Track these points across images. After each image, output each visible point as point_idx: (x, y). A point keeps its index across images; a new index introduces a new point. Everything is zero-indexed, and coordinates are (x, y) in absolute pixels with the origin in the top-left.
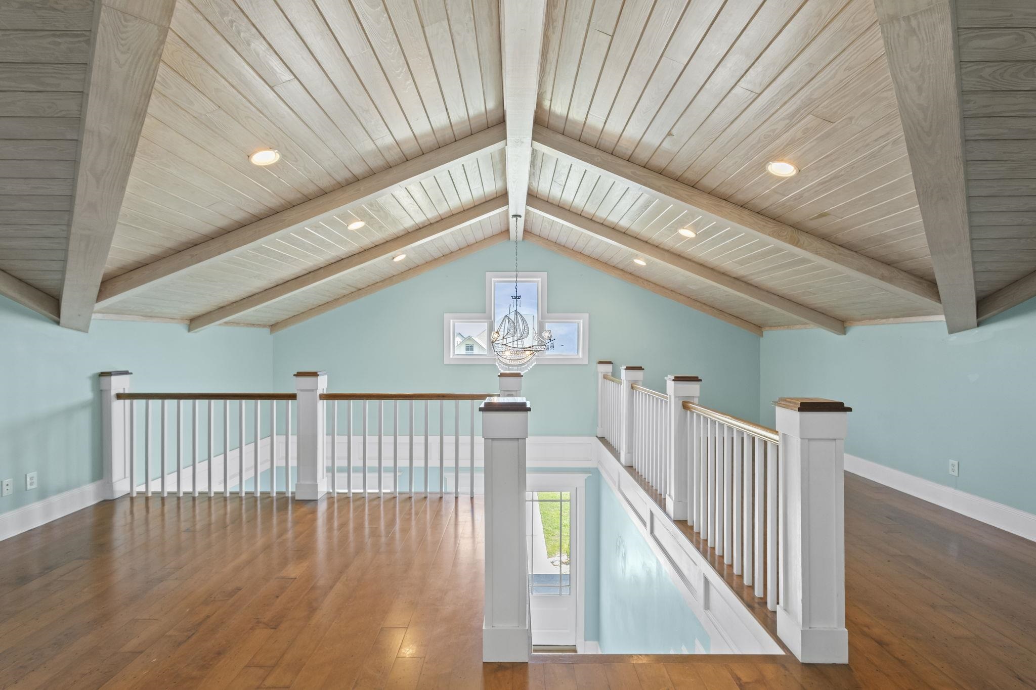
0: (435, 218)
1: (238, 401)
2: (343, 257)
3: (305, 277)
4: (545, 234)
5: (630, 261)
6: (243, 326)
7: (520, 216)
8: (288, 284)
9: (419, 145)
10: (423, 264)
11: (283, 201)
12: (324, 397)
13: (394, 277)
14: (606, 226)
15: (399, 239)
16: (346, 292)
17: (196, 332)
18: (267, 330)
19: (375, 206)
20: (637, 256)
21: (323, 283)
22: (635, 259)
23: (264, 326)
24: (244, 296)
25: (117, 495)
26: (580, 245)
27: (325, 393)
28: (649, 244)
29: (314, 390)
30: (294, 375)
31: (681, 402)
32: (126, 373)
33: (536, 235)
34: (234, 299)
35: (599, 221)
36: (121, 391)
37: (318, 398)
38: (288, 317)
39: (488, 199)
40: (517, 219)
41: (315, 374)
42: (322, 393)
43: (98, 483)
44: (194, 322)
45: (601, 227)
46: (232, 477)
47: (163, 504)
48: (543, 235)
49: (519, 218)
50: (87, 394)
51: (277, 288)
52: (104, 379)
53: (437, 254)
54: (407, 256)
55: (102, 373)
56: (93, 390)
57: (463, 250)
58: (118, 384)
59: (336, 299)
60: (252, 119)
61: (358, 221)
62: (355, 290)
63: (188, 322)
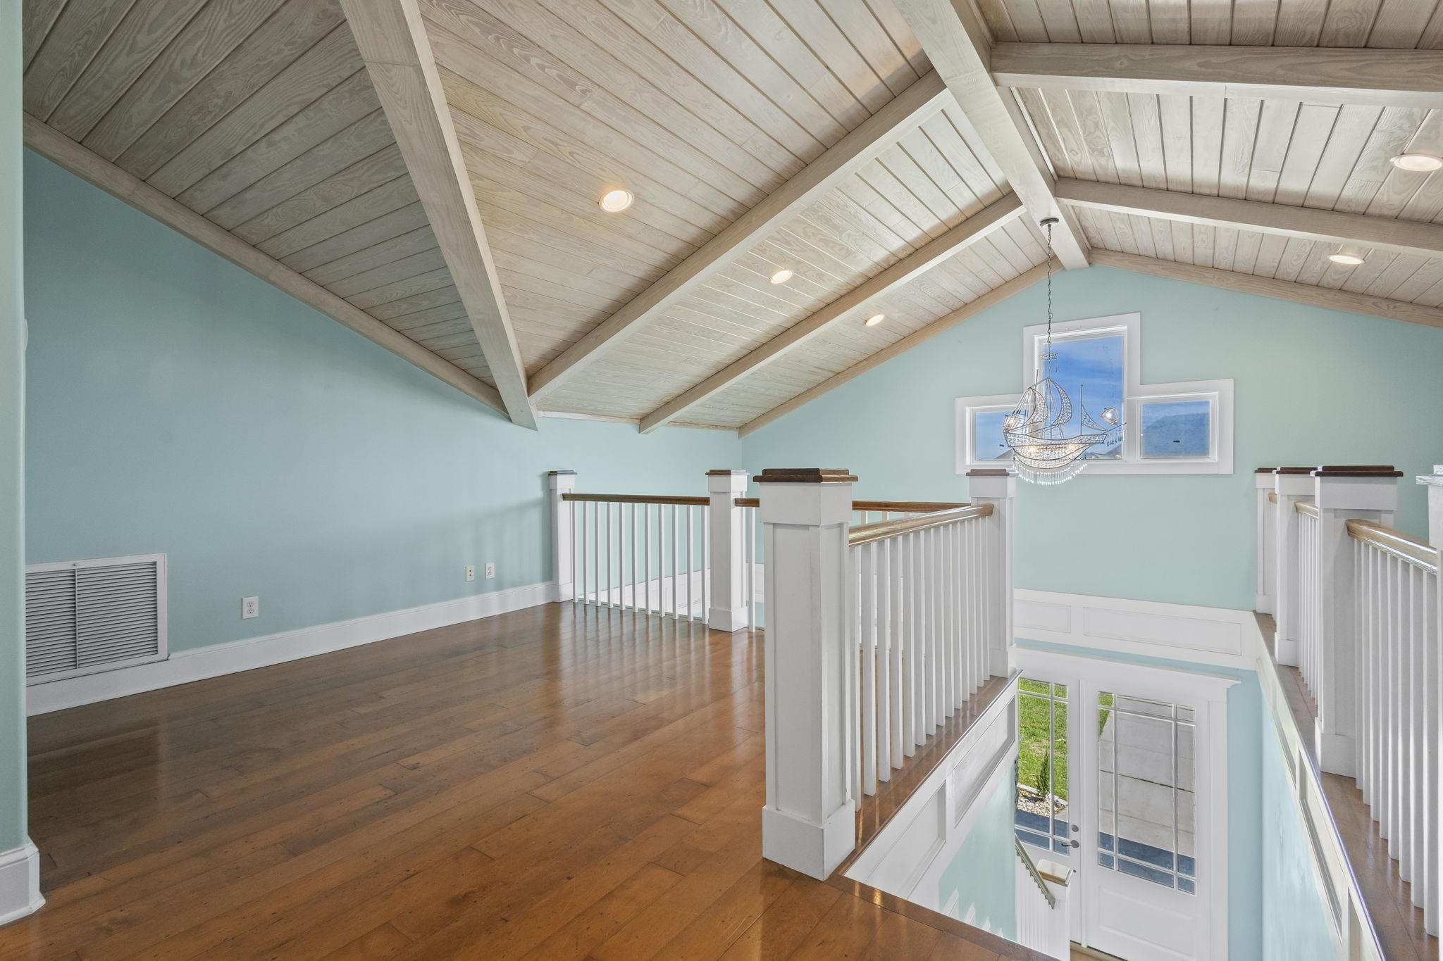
0: (903, 250)
1: (671, 505)
2: (788, 326)
3: (746, 358)
4: (1129, 245)
5: (1324, 263)
6: (703, 427)
7: (1056, 220)
8: (729, 368)
9: (813, 136)
10: (923, 328)
11: (665, 255)
12: (739, 502)
13: (882, 352)
14: (1228, 198)
15: (857, 290)
16: (819, 378)
17: (647, 433)
18: (735, 433)
19: (795, 245)
20: (1334, 249)
21: (769, 364)
22: (1331, 254)
23: (730, 428)
24: (687, 388)
25: (563, 599)
26: (1203, 252)
27: (744, 497)
28: (1342, 212)
29: (727, 493)
30: (707, 474)
31: (1342, 522)
32: (572, 473)
33: (1116, 251)
34: (677, 392)
35: (1207, 191)
36: (567, 492)
37: (732, 504)
38: (755, 416)
39: (987, 203)
40: (1050, 226)
41: (727, 473)
42: (739, 497)
43: (548, 583)
44: (644, 420)
45: (1214, 202)
46: (696, 602)
47: (597, 611)
48: (1128, 249)
49: (1053, 224)
50: (537, 493)
51: (719, 375)
52: (552, 477)
53: (940, 310)
54: (886, 317)
55: (551, 472)
56: (543, 489)
57: (984, 298)
58: (564, 484)
59: (810, 390)
60: (578, 154)
61: (782, 270)
62: (831, 375)
63: (638, 422)
